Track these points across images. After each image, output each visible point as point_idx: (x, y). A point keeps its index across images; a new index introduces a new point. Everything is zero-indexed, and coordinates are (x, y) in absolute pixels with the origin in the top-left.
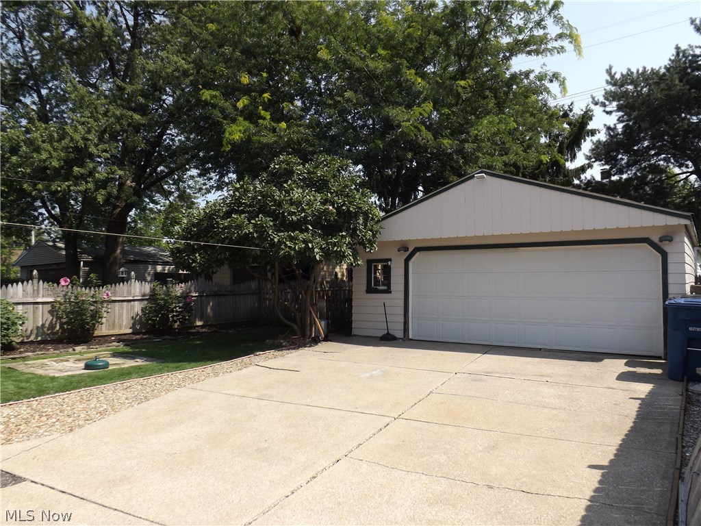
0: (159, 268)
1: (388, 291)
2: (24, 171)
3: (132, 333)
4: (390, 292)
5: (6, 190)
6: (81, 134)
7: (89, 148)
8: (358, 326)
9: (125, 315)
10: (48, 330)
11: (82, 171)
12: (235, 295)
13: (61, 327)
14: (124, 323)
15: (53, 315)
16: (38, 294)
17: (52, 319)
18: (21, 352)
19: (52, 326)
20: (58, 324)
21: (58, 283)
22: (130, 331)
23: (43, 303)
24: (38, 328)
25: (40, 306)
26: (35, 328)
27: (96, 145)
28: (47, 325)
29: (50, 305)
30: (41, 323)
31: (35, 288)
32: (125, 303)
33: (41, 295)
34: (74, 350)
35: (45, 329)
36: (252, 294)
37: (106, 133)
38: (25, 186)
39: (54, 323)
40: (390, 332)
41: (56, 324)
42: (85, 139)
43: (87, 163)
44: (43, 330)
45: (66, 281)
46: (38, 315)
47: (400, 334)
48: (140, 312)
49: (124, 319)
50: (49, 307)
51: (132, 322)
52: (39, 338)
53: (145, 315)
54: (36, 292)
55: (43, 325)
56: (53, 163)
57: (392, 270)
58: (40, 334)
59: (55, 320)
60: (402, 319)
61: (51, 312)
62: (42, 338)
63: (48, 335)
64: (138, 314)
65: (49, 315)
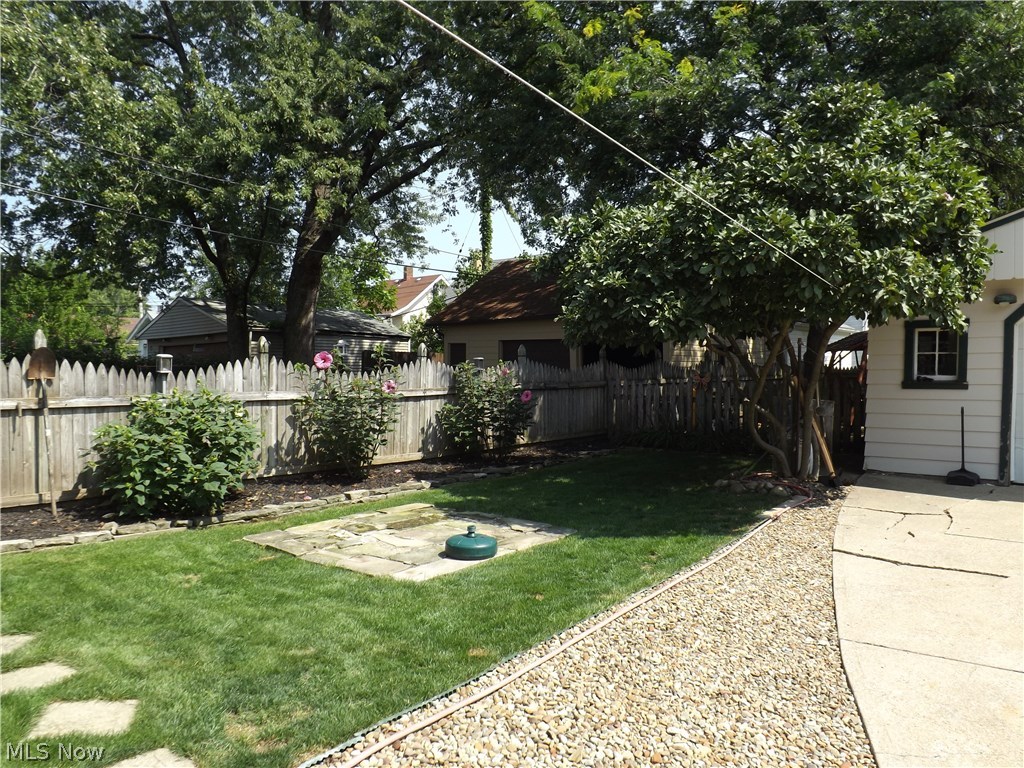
0: (366, 344)
1: (961, 384)
2: (182, 170)
3: (423, 460)
4: (966, 387)
5: (155, 202)
6: (288, 98)
7: (302, 124)
8: (876, 452)
9: (410, 425)
10: (287, 454)
11: (292, 164)
12: (572, 389)
13: (308, 449)
14: (409, 442)
15: (294, 427)
16: (269, 383)
17: (294, 435)
18: (255, 505)
19: (293, 449)
20: (303, 444)
21: (312, 363)
22: (419, 456)
23: (278, 403)
24: (269, 449)
25: (273, 408)
26: (264, 452)
27: (312, 120)
28: (285, 445)
29: (289, 407)
30: (274, 442)
31: (264, 373)
32: (411, 403)
33: (274, 387)
34: (348, 497)
35: (283, 453)
36: (596, 387)
37: (323, 99)
38: (190, 194)
39: (296, 441)
40: (968, 467)
41: (300, 443)
42: (296, 107)
43: (296, 151)
44: (277, 453)
45: (325, 360)
46: (271, 426)
47: (990, 472)
48: (434, 420)
49: (409, 433)
50: (286, 411)
51: (421, 439)
52: (274, 472)
53: (441, 426)
54: (265, 381)
55: (278, 444)
56: (243, 149)
57: (969, 341)
58: (273, 463)
59: (297, 435)
60: (994, 441)
61: (291, 421)
62: (277, 471)
63: (287, 464)
64: (430, 424)
65: (289, 427)
